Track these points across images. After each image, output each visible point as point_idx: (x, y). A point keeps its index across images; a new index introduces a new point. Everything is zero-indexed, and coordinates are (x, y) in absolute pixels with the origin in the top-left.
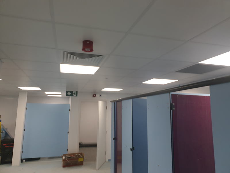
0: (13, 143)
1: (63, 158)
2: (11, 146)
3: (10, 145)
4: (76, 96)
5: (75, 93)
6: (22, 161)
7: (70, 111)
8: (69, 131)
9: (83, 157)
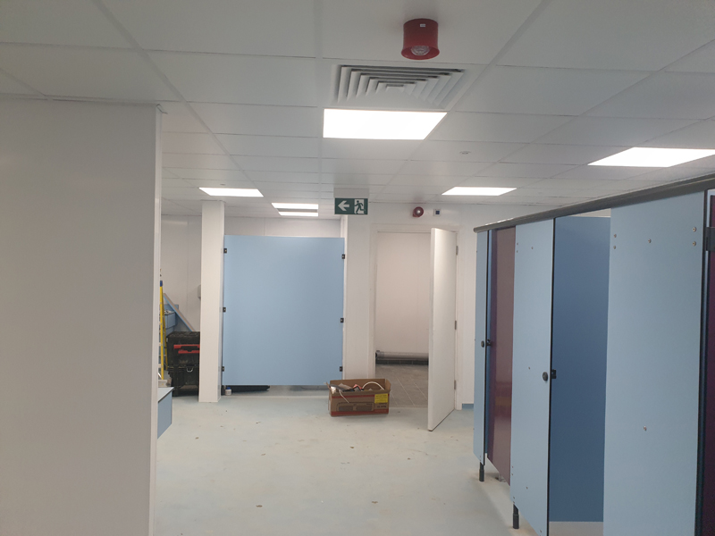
0: (199, 343)
1: (331, 391)
2: (193, 352)
3: (190, 349)
4: (362, 212)
5: (359, 204)
6: (223, 391)
7: (345, 260)
8: (344, 317)
9: (388, 392)
